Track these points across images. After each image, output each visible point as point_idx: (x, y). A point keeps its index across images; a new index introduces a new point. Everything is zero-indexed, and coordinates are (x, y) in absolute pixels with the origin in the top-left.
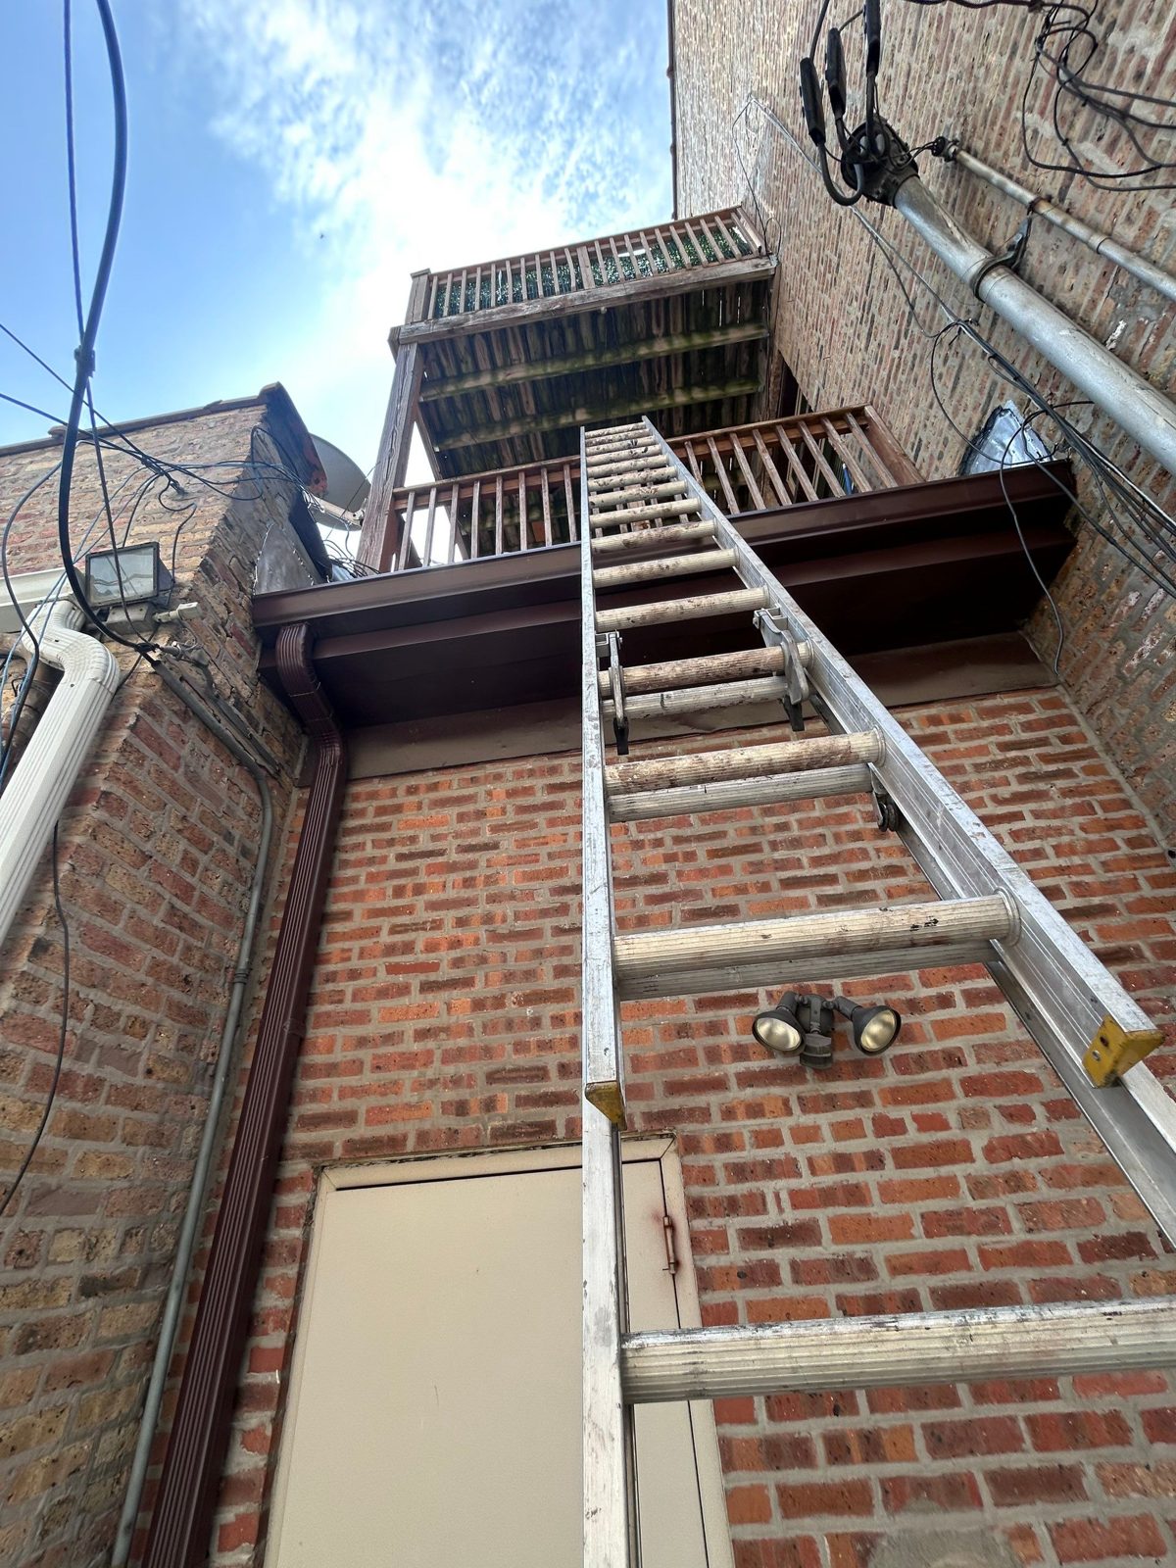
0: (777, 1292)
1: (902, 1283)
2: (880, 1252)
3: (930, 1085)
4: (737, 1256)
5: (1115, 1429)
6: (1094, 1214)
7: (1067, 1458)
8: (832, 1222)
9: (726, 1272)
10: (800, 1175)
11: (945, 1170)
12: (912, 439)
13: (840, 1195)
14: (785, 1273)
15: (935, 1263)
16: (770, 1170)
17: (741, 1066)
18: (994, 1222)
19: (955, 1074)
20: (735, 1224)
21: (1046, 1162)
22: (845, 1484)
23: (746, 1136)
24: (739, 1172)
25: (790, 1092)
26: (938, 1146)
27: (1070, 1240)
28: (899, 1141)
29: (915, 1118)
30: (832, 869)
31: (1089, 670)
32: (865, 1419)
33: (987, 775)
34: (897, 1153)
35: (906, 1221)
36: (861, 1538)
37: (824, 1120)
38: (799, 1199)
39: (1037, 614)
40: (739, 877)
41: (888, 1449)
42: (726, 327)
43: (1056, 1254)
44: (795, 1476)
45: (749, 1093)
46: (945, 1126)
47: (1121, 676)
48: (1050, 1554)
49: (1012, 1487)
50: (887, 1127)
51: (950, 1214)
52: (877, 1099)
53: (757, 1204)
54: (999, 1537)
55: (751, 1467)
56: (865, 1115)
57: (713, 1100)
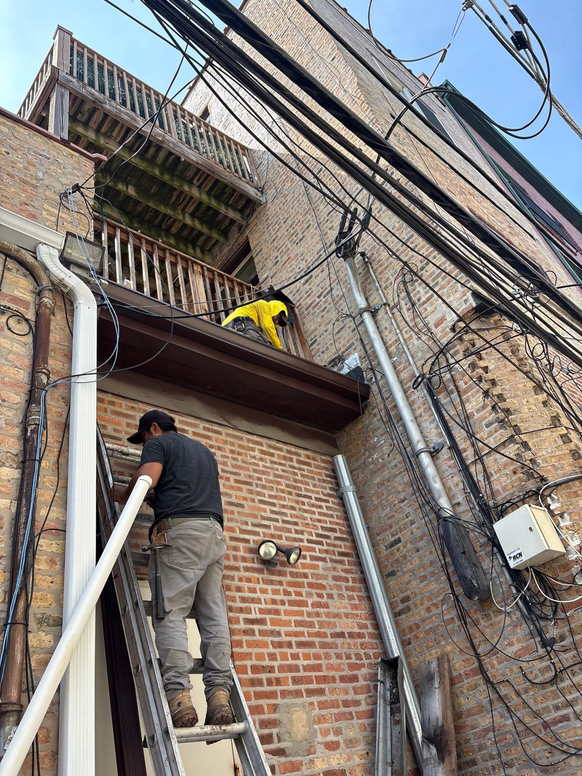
0: (254, 638)
1: (288, 639)
2: (283, 629)
3: (299, 583)
4: (242, 626)
5: (333, 679)
6: (335, 625)
7: (322, 686)
8: (271, 619)
9: (240, 630)
10: (261, 604)
11: (301, 609)
12: (313, 336)
13: (273, 612)
14: (257, 633)
15: (296, 634)
16: (253, 601)
17: (245, 564)
18: (311, 625)
19: (306, 581)
20: (242, 616)
21: (325, 610)
22: (271, 691)
23: (246, 588)
24: (244, 600)
25: (260, 576)
26: (300, 601)
27: (329, 632)
28: (290, 598)
29: (294, 592)
30: (275, 501)
31: (355, 458)
32: (277, 674)
33: (321, 484)
34: (289, 601)
35: (290, 621)
36: (274, 705)
37: (269, 587)
38: (261, 611)
39: (342, 431)
40: (244, 494)
41: (282, 683)
42: (227, 205)
43: (325, 635)
44: (259, 689)
45: (247, 574)
46: (302, 596)
47: (364, 463)
48: (317, 708)
49: (310, 692)
50: (287, 593)
51: (301, 621)
52: (284, 584)
53: (248, 610)
54: (307, 704)
55: (247, 686)
56: (281, 588)
57: (236, 574)
